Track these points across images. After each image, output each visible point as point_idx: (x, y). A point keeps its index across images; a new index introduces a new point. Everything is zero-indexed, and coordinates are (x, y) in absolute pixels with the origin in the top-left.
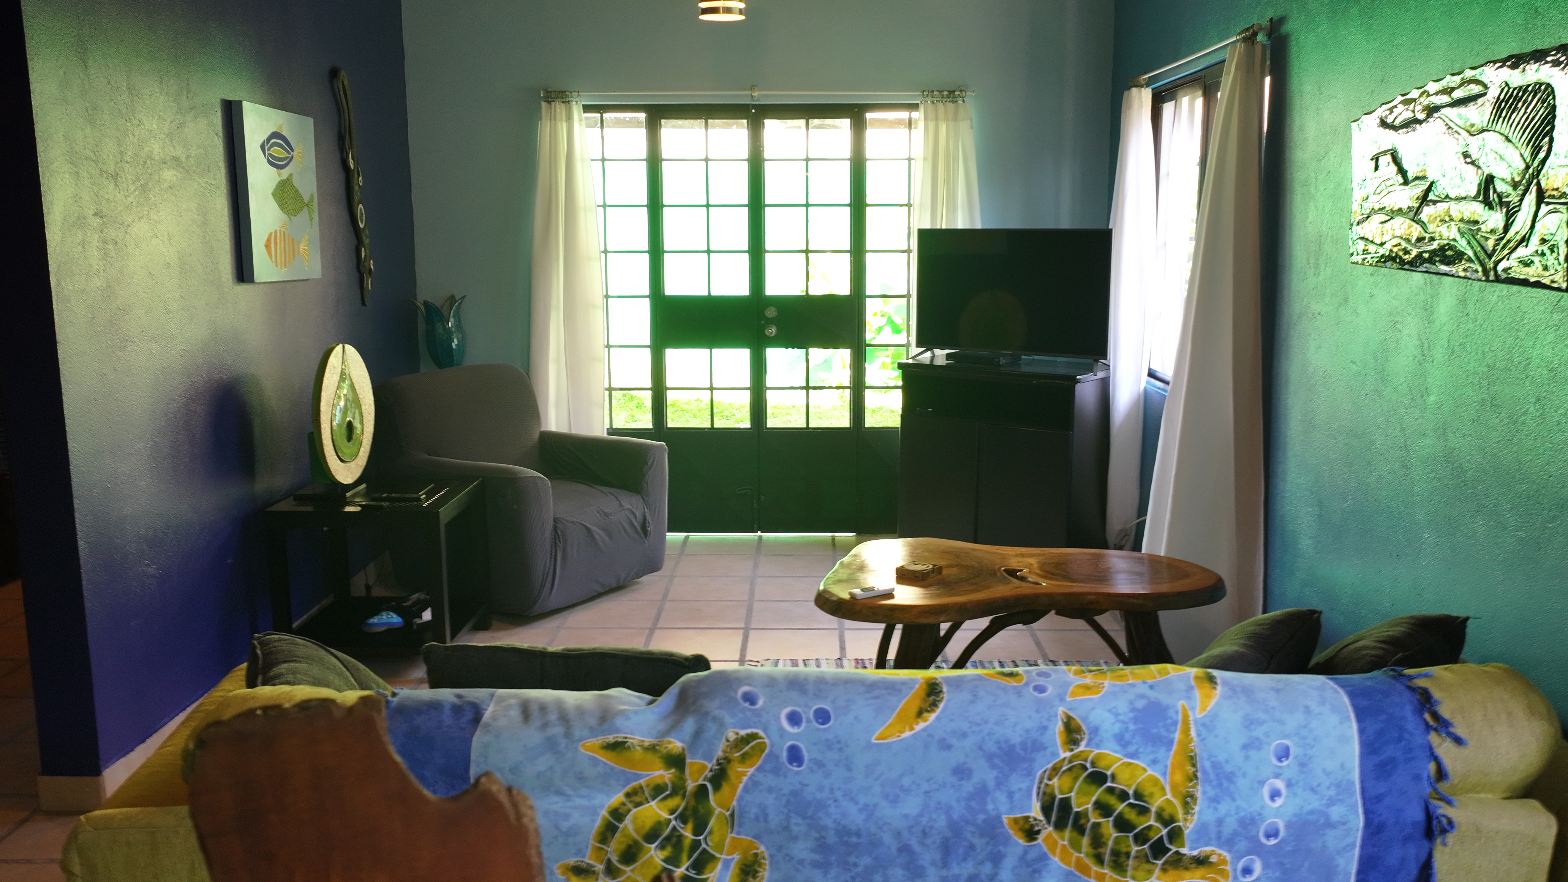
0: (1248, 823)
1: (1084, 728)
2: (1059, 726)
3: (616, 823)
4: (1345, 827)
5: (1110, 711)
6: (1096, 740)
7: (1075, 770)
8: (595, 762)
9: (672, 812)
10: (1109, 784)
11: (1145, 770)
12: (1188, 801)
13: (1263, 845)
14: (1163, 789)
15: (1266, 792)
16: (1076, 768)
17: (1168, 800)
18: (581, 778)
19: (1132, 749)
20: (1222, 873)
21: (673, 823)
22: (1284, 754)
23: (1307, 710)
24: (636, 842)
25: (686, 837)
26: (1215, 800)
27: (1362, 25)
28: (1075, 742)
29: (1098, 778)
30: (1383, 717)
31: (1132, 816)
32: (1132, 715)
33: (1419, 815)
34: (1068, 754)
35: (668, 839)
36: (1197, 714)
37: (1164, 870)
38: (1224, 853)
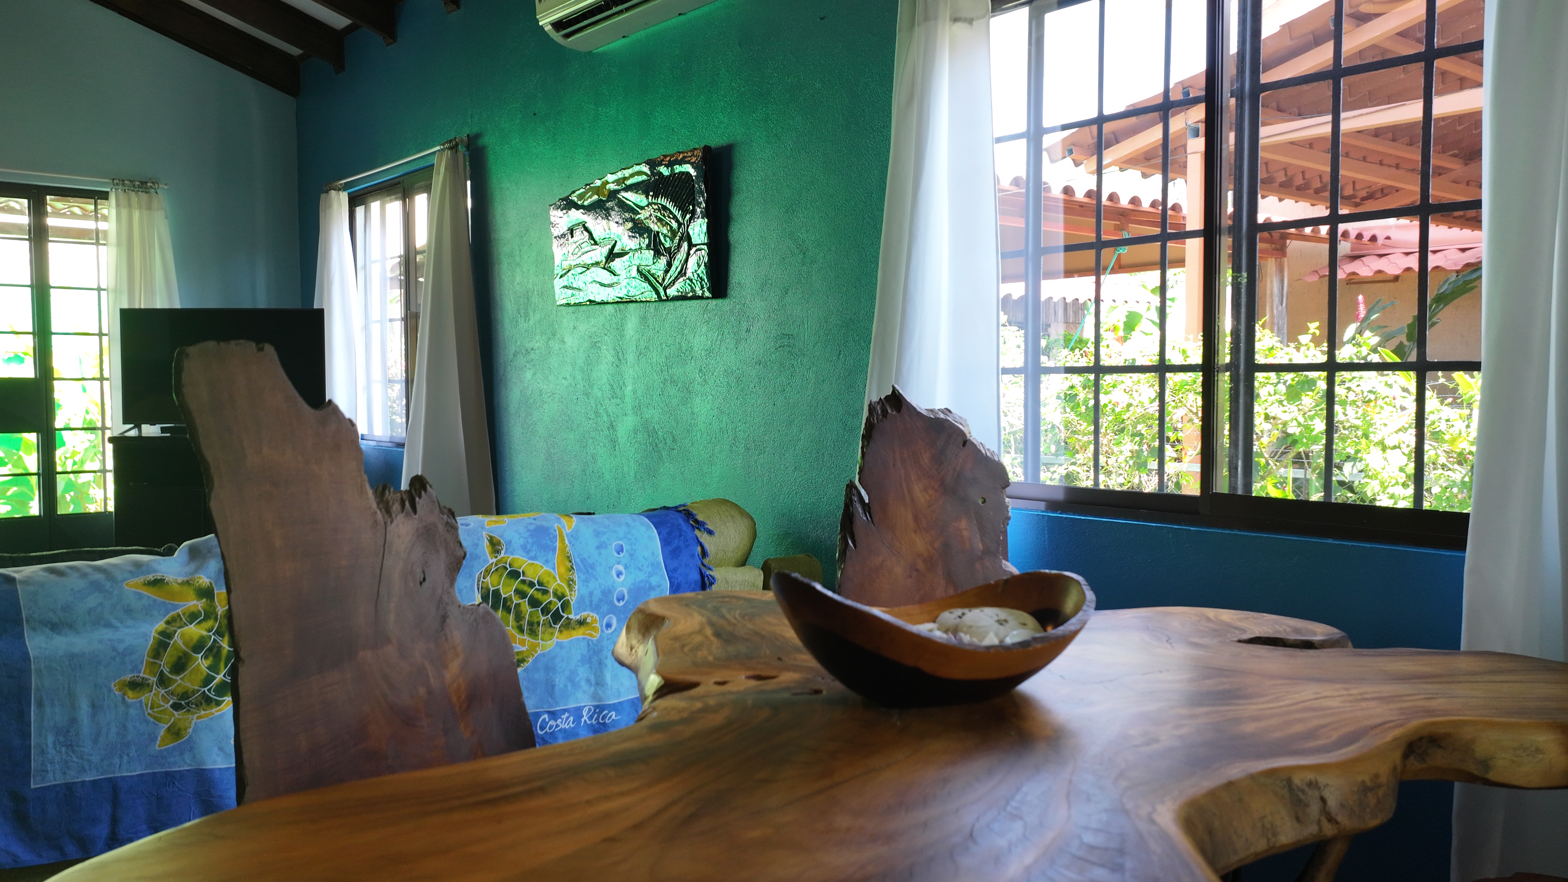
0: (607, 593)
1: (502, 541)
2: (486, 543)
3: (168, 641)
4: (660, 588)
5: (515, 531)
6: (510, 550)
7: (499, 570)
8: (140, 596)
9: (209, 631)
10: (521, 578)
11: (542, 566)
12: (570, 583)
13: (616, 606)
14: (554, 578)
15: (614, 573)
16: (500, 569)
17: (558, 584)
18: (129, 611)
19: (532, 554)
20: (594, 629)
21: (213, 637)
22: (620, 550)
23: (628, 525)
24: (185, 654)
25: (224, 648)
26: (586, 581)
27: (548, 139)
28: (498, 552)
29: (514, 574)
30: (669, 525)
31: (539, 596)
32: (528, 534)
33: (698, 577)
34: (494, 560)
35: (210, 649)
36: (567, 530)
37: (560, 631)
38: (595, 615)
